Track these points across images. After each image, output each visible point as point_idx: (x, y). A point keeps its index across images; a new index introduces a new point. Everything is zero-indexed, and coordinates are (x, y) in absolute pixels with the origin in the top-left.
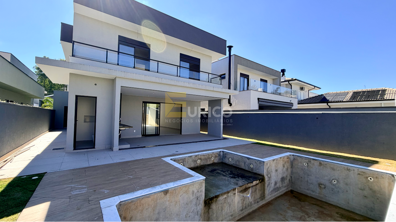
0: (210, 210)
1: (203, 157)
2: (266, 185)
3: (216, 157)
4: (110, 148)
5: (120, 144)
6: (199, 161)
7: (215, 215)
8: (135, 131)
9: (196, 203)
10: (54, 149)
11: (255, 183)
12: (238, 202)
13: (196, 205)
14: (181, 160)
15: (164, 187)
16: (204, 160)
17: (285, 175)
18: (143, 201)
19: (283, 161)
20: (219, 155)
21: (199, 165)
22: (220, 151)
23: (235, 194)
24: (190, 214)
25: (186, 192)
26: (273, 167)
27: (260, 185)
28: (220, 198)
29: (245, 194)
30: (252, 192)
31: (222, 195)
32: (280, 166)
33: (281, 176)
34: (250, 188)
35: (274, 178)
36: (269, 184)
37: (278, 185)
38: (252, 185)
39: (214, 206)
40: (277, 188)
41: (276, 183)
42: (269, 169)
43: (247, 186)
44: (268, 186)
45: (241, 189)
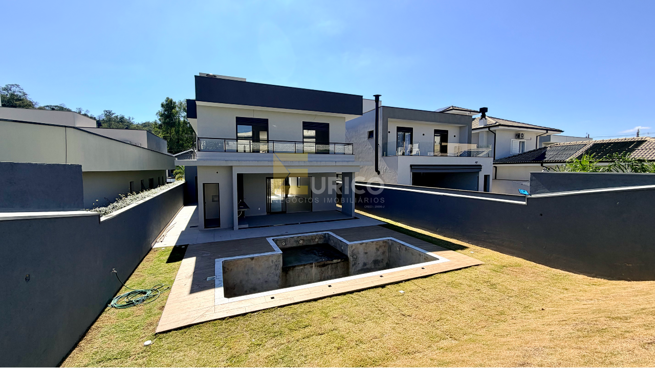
0: (287, 275)
3: (320, 238)
4: (232, 228)
5: (239, 224)
6: (301, 242)
7: (292, 279)
8: (259, 209)
9: (275, 268)
10: (191, 227)
11: (335, 261)
12: (316, 274)
13: (275, 269)
14: (283, 240)
15: (251, 256)
16: (307, 240)
17: (379, 258)
18: (238, 262)
19: (376, 245)
20: (325, 237)
22: (326, 234)
23: (312, 267)
24: (271, 274)
25: (267, 260)
26: (361, 250)
27: (342, 263)
28: (297, 268)
29: (323, 269)
30: (332, 268)
31: (298, 266)
32: (372, 250)
33: (373, 259)
34: (329, 264)
35: (362, 259)
36: (355, 264)
37: (368, 266)
38: (332, 262)
39: (291, 273)
40: (368, 268)
41: (365, 264)
42: (355, 251)
43: (326, 263)
44: (353, 266)
45: (319, 264)
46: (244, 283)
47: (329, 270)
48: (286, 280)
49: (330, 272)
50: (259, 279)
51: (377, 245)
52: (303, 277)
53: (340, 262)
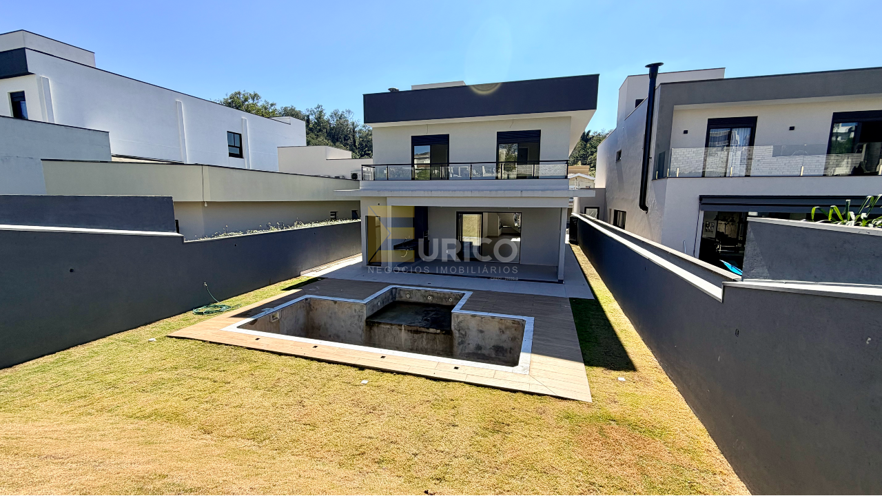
0: (372, 331)
1: (435, 295)
2: (456, 342)
6: (430, 298)
7: (377, 337)
9: (358, 320)
11: (432, 330)
12: (406, 340)
15: (336, 299)
16: (437, 298)
17: (505, 345)
19: (500, 323)
21: (430, 302)
23: (401, 330)
24: (354, 325)
25: (350, 307)
26: (473, 324)
27: (443, 336)
28: (382, 326)
29: (416, 336)
30: (427, 339)
31: (384, 324)
32: (492, 329)
33: (493, 343)
34: (424, 332)
35: (473, 339)
36: (462, 343)
37: (483, 351)
38: (427, 331)
39: (375, 329)
40: (484, 355)
41: (479, 347)
42: (462, 324)
43: (420, 329)
44: (459, 344)
45: (410, 329)
46: (328, 326)
47: (423, 341)
48: (370, 337)
49: (425, 343)
50: (342, 327)
51: (502, 323)
52: (389, 339)
53: (438, 334)
